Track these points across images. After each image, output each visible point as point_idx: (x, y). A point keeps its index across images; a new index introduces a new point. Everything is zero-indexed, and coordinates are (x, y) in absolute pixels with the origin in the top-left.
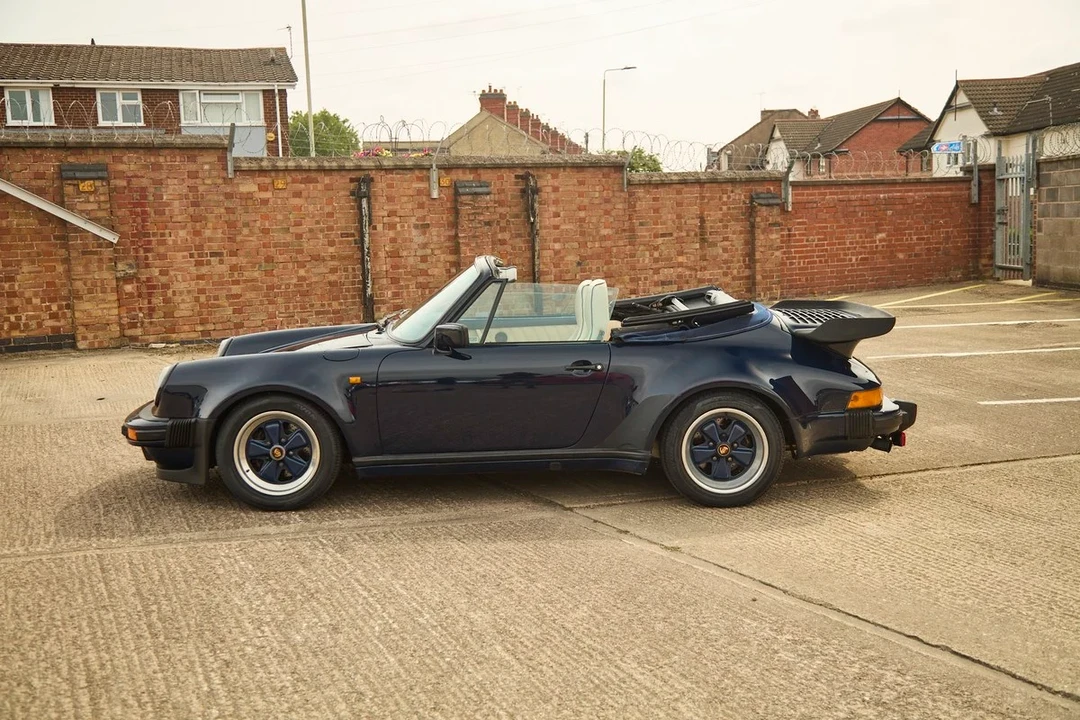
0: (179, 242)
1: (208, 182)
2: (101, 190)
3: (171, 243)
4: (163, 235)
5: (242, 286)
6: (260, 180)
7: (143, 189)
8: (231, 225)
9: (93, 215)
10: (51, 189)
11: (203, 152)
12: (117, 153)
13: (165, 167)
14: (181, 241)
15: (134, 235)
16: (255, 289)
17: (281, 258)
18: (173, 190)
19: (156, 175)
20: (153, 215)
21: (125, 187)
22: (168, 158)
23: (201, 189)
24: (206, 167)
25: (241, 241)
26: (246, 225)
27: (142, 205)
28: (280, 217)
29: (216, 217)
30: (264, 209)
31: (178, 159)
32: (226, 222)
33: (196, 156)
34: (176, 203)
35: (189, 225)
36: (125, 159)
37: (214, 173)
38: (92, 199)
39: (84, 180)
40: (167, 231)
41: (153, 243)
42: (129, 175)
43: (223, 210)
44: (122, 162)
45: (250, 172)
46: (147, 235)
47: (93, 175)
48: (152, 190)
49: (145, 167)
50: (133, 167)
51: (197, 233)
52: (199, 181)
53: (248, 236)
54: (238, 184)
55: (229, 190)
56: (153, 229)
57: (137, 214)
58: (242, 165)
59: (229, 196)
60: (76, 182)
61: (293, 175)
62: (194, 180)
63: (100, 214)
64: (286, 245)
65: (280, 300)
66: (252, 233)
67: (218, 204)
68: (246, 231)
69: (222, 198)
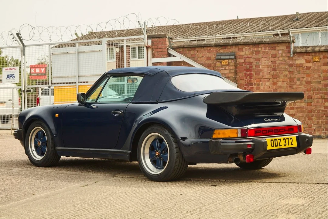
0: (266, 88)
1: (281, 59)
2: (231, 64)
3: (262, 88)
4: (259, 85)
5: (295, 110)
6: (306, 57)
7: (251, 63)
8: (291, 80)
9: (227, 75)
10: (213, 64)
11: (279, 45)
12: (240, 47)
13: (261, 53)
14: (267, 88)
15: (246, 85)
16: (302, 112)
17: (316, 97)
18: (264, 63)
19: (257, 57)
20: (255, 74)
21: (243, 63)
22: (263, 48)
23: (277, 62)
24: (280, 52)
25: (296, 88)
26: (299, 80)
27: (250, 71)
28: (316, 76)
29: (284, 76)
30: (308, 72)
31: (267, 48)
32: (289, 78)
33: (275, 47)
34: (266, 70)
35: (271, 80)
36: (244, 50)
37: (284, 55)
38: (227, 68)
39: (224, 59)
40: (261, 83)
41: (254, 88)
42: (245, 57)
43: (287, 73)
44: (242, 51)
45: (301, 53)
46: (251, 85)
47: (228, 57)
48: (255, 63)
49: (252, 53)
50: (247, 53)
51: (274, 84)
52: (276, 59)
53: (299, 85)
54: (295, 60)
55: (291, 62)
56: (254, 82)
57: (248, 75)
58: (297, 50)
59: (290, 66)
60: (221, 61)
61: (324, 54)
62: (274, 58)
63: (230, 75)
64: (319, 90)
65: (314, 118)
66: (301, 84)
67: (285, 70)
68: (298, 83)
69: (287, 66)
